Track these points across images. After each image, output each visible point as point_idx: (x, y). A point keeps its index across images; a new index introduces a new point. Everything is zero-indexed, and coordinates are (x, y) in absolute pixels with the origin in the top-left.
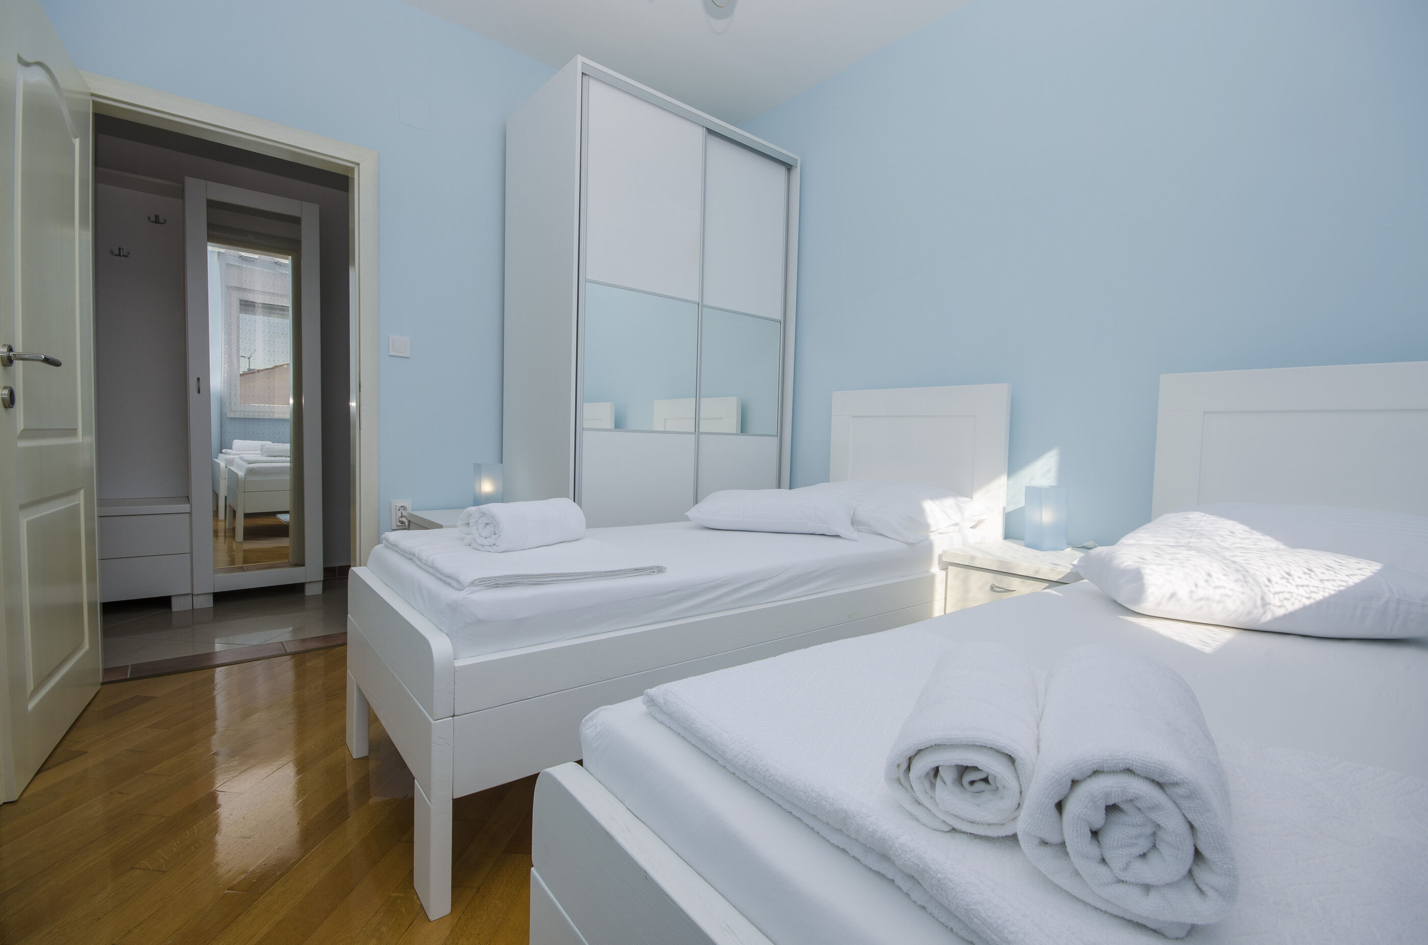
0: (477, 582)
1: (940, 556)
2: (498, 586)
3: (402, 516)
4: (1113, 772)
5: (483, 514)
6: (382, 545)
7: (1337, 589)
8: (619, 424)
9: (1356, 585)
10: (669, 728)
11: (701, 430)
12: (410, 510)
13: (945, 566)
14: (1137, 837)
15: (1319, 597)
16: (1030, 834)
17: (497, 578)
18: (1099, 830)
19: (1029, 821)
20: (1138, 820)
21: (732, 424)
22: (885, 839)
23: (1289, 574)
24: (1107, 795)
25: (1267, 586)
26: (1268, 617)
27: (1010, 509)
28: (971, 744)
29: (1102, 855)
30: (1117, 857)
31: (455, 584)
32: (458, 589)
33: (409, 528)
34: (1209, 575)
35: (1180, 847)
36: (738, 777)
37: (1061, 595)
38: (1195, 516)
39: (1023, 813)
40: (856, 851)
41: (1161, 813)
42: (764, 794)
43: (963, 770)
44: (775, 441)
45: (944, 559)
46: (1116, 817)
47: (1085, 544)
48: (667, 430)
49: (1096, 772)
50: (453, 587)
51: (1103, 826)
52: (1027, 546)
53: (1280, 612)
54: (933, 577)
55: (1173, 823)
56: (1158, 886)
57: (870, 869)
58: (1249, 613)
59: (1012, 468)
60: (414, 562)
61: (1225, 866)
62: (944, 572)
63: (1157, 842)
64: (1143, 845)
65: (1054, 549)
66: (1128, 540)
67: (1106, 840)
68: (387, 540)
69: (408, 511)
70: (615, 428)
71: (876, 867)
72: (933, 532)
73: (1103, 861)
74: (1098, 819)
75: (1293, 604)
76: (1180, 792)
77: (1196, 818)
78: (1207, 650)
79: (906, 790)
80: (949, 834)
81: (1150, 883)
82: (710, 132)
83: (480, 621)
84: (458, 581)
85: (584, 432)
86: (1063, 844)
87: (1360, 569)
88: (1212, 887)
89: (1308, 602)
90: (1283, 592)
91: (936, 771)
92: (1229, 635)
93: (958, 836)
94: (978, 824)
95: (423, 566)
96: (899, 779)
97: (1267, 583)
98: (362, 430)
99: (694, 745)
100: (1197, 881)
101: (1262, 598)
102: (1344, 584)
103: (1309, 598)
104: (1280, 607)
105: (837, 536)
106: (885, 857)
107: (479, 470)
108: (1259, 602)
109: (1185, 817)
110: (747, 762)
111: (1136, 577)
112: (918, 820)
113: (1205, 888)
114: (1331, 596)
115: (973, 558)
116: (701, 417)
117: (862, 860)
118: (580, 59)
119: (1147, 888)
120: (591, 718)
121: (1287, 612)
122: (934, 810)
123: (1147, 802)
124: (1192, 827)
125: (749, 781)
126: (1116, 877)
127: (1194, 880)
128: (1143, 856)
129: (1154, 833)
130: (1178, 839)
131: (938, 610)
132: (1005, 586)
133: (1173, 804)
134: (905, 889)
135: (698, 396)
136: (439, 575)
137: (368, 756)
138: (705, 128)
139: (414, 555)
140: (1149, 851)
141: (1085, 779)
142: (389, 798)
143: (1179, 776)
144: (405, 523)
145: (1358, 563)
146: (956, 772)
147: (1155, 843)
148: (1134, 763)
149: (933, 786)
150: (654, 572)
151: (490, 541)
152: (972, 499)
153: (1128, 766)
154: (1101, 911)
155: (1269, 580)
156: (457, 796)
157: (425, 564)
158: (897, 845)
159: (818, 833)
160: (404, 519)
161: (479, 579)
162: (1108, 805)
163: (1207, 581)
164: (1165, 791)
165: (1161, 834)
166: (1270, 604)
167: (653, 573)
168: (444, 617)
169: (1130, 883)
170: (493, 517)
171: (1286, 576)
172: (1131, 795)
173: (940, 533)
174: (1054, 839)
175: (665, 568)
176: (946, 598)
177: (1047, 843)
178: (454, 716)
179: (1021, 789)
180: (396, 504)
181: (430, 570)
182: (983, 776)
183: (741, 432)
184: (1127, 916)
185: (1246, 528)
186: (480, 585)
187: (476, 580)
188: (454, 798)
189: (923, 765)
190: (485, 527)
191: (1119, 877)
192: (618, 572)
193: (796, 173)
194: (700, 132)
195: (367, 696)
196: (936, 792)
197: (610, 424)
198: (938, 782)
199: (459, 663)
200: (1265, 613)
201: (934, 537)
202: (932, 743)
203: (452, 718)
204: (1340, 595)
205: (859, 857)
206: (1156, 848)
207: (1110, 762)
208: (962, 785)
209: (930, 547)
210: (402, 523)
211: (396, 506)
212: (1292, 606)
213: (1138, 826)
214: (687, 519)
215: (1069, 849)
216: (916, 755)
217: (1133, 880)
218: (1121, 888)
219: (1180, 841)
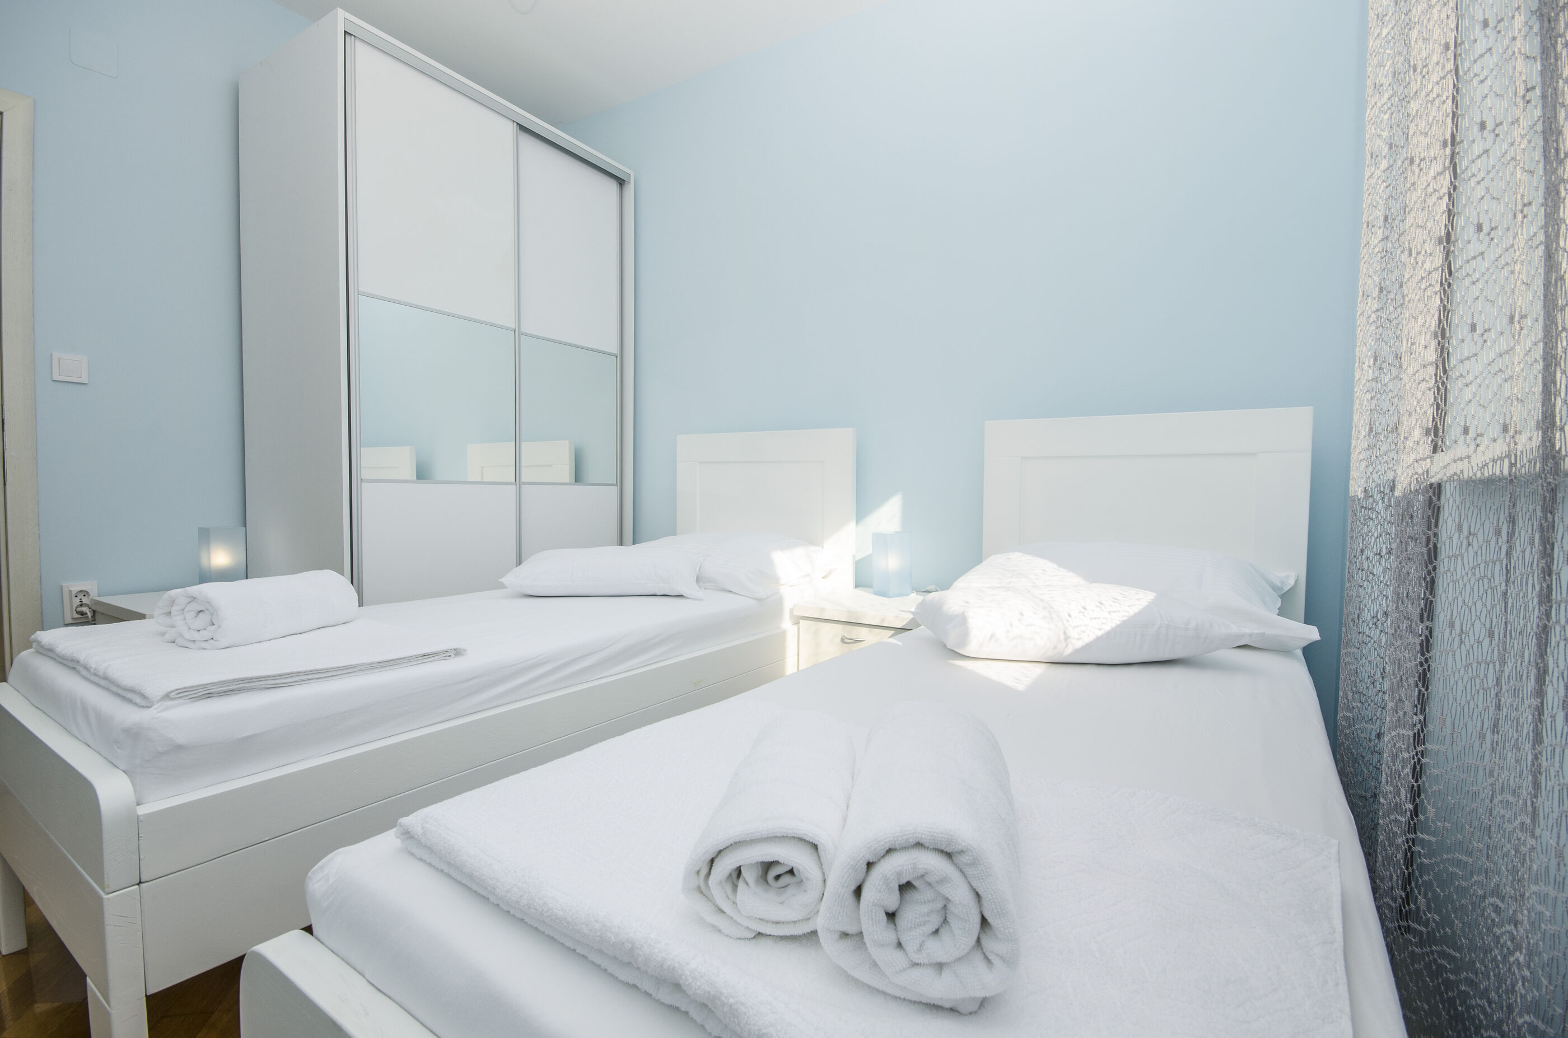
0: (173, 694)
1: (792, 611)
2: (210, 695)
3: (81, 605)
4: (905, 848)
5: (193, 599)
6: (32, 650)
7: (1121, 619)
8: (422, 474)
9: (1136, 615)
10: (430, 864)
11: (523, 480)
12: (94, 595)
13: (797, 620)
14: (928, 914)
15: (1108, 628)
16: (829, 929)
17: (208, 686)
18: (896, 911)
19: (828, 915)
20: (929, 896)
21: (564, 472)
22: (674, 968)
23: (1084, 608)
24: (899, 874)
25: (1068, 621)
26: (1069, 650)
27: (859, 557)
28: (772, 836)
29: (898, 939)
30: (912, 938)
31: (138, 700)
32: (143, 707)
33: (93, 621)
34: (1022, 614)
35: (967, 919)
36: (514, 916)
37: (900, 644)
38: (1016, 557)
39: (823, 907)
40: (647, 986)
41: (949, 885)
42: (544, 933)
43: (767, 866)
44: (614, 490)
45: (796, 613)
46: (911, 896)
47: (928, 588)
48: (485, 480)
49: (889, 851)
50: (136, 704)
51: (899, 907)
52: (877, 593)
53: (1079, 644)
54: (784, 632)
55: (960, 894)
56: (950, 963)
57: (663, 1004)
58: (1055, 648)
59: (861, 512)
60: (79, 672)
61: (1007, 931)
62: (796, 627)
63: (948, 916)
64: (935, 921)
65: (900, 595)
66: (960, 583)
67: (902, 920)
68: (39, 643)
69: (91, 597)
70: (417, 479)
71: (668, 1000)
72: (782, 585)
73: (899, 945)
74: (892, 901)
75: (1088, 636)
76: (965, 860)
77: (980, 885)
78: (1021, 687)
79: (708, 898)
80: (754, 941)
81: (943, 962)
82: (522, 128)
83: (179, 748)
84: (144, 697)
85: (363, 483)
86: (860, 934)
87: (1138, 600)
88: (997, 955)
89: (1099, 633)
90: (1080, 626)
91: (739, 872)
92: (1039, 669)
93: (762, 941)
94: (783, 923)
95: (92, 678)
96: (700, 888)
97: (1068, 618)
98: (8, 486)
99: (460, 882)
100: (985, 950)
101: (1065, 633)
102: (1127, 614)
103: (1100, 629)
104: (1078, 639)
105: (681, 596)
106: (677, 987)
107: (205, 536)
108: (1062, 637)
109: (971, 886)
110: (521, 896)
111: (962, 620)
112: (720, 931)
113: (991, 957)
114: (1118, 626)
115: (823, 610)
116: (523, 464)
117: (654, 995)
118: (341, 14)
119: (940, 966)
120: (321, 868)
121: (1084, 644)
122: (736, 917)
123: (935, 876)
124: (978, 895)
125: (526, 920)
126: (911, 961)
127: (982, 949)
128: (936, 932)
129: (945, 906)
130: (964, 910)
131: (790, 667)
132: (854, 637)
133: (960, 874)
134: (699, 1020)
135: (517, 439)
136: (115, 689)
137: (27, 948)
138: (515, 123)
139: (78, 662)
140: (941, 926)
141: (879, 860)
142: (60, 1003)
143: (963, 844)
144: (86, 614)
145: (1137, 594)
146: (760, 868)
147: (946, 917)
148: (923, 837)
149: (735, 887)
150: (450, 656)
151: (205, 634)
152: (823, 547)
153: (917, 840)
154: (900, 999)
155: (1070, 615)
156: (152, 991)
157: (95, 675)
158: (687, 973)
159: (606, 970)
160: (85, 609)
161: (177, 690)
162: (901, 884)
163: (1020, 620)
164: (952, 860)
165: (950, 907)
166: (1070, 637)
167: (448, 658)
168: (119, 748)
169: (924, 965)
170: (208, 602)
171: (1083, 610)
172: (921, 871)
173: (792, 586)
174: (852, 930)
175: (465, 651)
176: (798, 655)
177: (848, 935)
178: (140, 882)
179: (824, 876)
180: (71, 589)
181: (102, 682)
182: (788, 869)
183: (576, 482)
184: (924, 1001)
185: (1055, 566)
186: (180, 697)
187: (172, 692)
188: (148, 994)
189: (725, 866)
190: (197, 616)
191: (914, 961)
192: (399, 661)
193: (629, 190)
194: (510, 128)
195: (13, 866)
196: (738, 896)
197: (410, 473)
198: (741, 884)
199: (142, 810)
200: (1067, 646)
201: (784, 591)
202: (732, 842)
203: (137, 886)
204: (1124, 624)
205: (651, 991)
206: (948, 922)
207: (900, 839)
208: (767, 882)
209: (780, 602)
210: (82, 615)
211: (70, 592)
212: (1088, 638)
213: (929, 901)
214: (502, 586)
215: (866, 939)
216: (717, 856)
217: (926, 961)
218: (916, 972)
219: (966, 912)
